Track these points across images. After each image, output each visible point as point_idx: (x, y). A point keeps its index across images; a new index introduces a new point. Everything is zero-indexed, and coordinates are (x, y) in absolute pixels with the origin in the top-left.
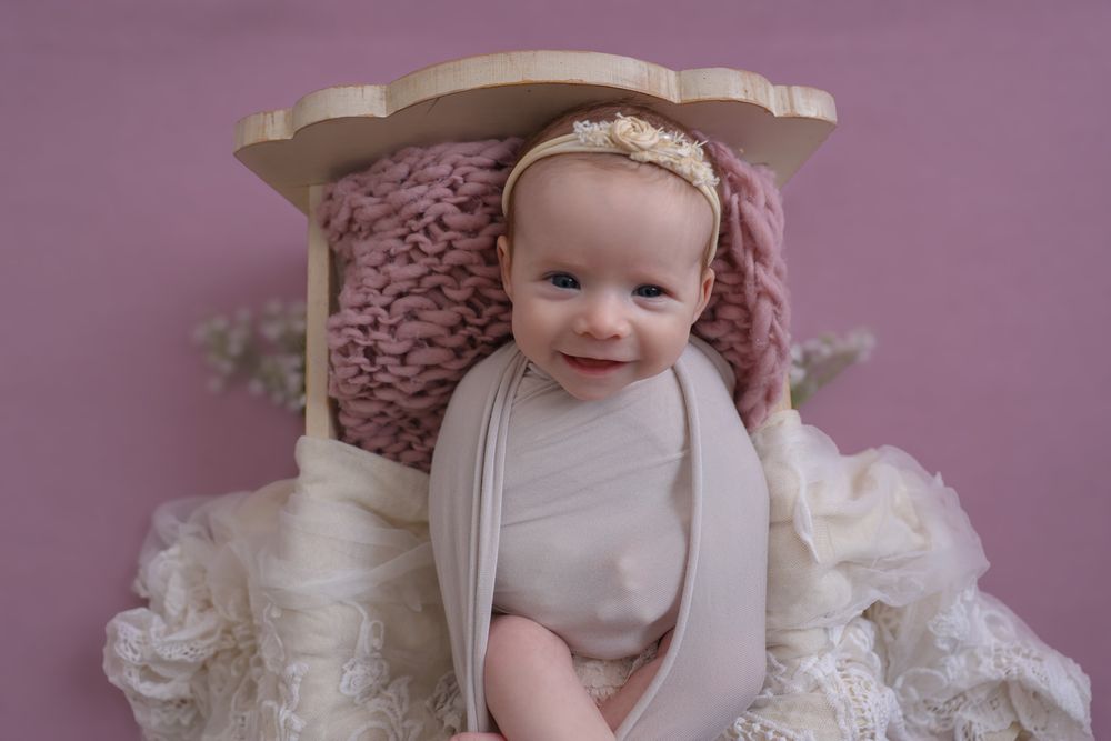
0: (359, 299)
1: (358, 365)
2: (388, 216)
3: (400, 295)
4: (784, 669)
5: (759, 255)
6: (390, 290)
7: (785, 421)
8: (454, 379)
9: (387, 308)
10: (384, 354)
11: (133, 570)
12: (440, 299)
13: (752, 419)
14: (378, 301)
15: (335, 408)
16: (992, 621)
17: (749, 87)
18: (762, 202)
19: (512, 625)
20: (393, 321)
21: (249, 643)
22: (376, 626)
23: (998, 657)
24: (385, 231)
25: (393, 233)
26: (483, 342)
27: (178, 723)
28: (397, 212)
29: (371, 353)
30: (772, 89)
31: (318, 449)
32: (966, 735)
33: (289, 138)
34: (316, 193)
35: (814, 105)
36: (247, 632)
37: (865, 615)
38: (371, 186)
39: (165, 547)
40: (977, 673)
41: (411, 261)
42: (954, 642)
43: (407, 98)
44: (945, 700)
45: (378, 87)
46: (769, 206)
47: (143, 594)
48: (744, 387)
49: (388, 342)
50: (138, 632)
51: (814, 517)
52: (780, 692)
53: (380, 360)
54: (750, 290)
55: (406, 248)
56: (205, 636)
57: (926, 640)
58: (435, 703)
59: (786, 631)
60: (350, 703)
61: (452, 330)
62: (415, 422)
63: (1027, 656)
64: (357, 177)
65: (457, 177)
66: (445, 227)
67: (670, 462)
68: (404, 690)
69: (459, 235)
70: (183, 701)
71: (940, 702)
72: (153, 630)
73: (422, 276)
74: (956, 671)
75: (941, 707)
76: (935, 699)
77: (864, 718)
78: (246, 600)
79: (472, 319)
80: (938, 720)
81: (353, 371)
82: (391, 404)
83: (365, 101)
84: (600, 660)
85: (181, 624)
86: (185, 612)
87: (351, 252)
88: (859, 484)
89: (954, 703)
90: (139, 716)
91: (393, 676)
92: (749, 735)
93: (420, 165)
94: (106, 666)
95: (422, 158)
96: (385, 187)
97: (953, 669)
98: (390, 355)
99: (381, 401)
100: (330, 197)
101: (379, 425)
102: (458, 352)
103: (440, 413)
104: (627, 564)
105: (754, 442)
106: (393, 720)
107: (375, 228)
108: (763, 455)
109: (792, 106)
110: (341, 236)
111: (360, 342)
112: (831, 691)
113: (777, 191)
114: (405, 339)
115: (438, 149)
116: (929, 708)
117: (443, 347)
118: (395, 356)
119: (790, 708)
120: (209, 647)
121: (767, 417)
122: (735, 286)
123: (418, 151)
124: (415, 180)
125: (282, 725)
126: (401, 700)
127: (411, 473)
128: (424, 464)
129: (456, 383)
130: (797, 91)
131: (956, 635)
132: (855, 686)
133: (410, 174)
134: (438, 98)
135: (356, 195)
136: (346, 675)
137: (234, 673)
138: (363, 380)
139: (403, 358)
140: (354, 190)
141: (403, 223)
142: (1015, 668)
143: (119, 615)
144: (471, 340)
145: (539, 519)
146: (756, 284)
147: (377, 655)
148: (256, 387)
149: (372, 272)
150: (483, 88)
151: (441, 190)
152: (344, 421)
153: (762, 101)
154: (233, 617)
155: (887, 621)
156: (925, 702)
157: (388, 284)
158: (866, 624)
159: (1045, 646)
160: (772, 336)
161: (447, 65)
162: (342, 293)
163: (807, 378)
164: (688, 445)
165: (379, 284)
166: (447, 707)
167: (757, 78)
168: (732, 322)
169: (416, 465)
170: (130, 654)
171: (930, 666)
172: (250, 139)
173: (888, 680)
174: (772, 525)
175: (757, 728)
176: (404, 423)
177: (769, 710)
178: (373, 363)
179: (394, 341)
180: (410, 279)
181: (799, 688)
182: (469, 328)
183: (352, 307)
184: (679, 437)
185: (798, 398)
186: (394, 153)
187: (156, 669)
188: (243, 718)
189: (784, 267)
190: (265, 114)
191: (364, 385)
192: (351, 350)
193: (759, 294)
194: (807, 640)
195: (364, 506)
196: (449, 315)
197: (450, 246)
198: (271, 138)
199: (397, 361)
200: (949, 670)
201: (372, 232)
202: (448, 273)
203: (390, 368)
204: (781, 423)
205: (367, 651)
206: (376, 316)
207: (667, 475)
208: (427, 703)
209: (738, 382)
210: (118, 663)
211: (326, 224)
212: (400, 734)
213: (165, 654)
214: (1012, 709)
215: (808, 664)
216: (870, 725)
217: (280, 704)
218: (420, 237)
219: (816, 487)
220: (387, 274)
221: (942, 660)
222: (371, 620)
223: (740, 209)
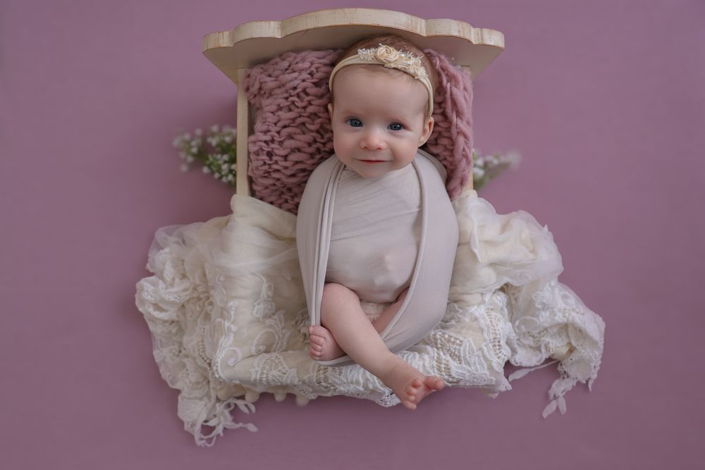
0: (264, 128)
1: (263, 160)
2: (279, 87)
3: (285, 127)
4: (461, 311)
5: (459, 114)
6: (279, 124)
7: (470, 196)
8: (311, 169)
9: (278, 133)
10: (276, 155)
11: (146, 259)
12: (304, 129)
13: (454, 193)
14: (274, 129)
15: (251, 181)
16: (564, 297)
17: (461, 30)
18: (462, 87)
19: (334, 288)
20: (280, 140)
21: (206, 295)
22: (270, 286)
23: (564, 313)
24: (278, 95)
25: (281, 96)
26: (325, 151)
27: (170, 332)
28: (284, 85)
29: (270, 154)
30: (473, 30)
31: (242, 201)
32: (546, 348)
33: (231, 46)
34: (241, 73)
35: (495, 39)
36: (204, 290)
37: (502, 289)
38: (270, 71)
39: (162, 249)
40: (554, 320)
41: (290, 110)
42: (544, 304)
43: (291, 30)
44: (538, 331)
45: (277, 22)
46: (465, 89)
47: (151, 271)
48: (451, 179)
49: (279, 149)
50: (152, 288)
51: (480, 241)
52: (459, 322)
53: (275, 158)
54: (454, 131)
55: (288, 103)
56: (184, 290)
57: (531, 303)
58: (297, 323)
59: (463, 294)
60: (258, 320)
61: (310, 145)
62: (290, 190)
63: (577, 313)
64: (263, 66)
65: (313, 69)
66: (307, 94)
67: (412, 213)
68: (282, 316)
69: (314, 98)
70: (173, 322)
71: (535, 332)
72: (160, 287)
73: (296, 118)
74: (544, 318)
75: (536, 335)
76: (533, 331)
77: (495, 333)
78: (205, 275)
79: (319, 140)
80: (534, 341)
81: (262, 163)
82: (279, 179)
83: (270, 30)
84: (375, 302)
85: (172, 285)
86: (173, 279)
87: (261, 104)
88: (504, 228)
89: (542, 334)
90: (151, 327)
91: (278, 309)
92: (443, 339)
93: (295, 62)
94: (137, 303)
95: (296, 58)
96: (277, 73)
97: (542, 317)
98: (279, 156)
99: (274, 178)
100: (249, 76)
101: (272, 190)
102: (312, 155)
103: (302, 185)
104: (388, 258)
105: (454, 206)
106: (277, 329)
107: (273, 93)
108: (457, 211)
109: (482, 39)
110: (255, 96)
111: (266, 149)
112: (482, 321)
113: (471, 82)
114: (287, 148)
115: (303, 54)
116: (530, 336)
117: (305, 153)
118: (282, 156)
119: (462, 328)
120: (186, 295)
121: (461, 193)
122: (447, 128)
123: (294, 55)
124: (292, 69)
125: (226, 329)
126: (281, 321)
127: (287, 214)
128: (294, 210)
129: (311, 171)
130: (486, 31)
131: (545, 301)
132: (493, 320)
133: (289, 66)
134: (307, 30)
135: (263, 76)
136: (256, 308)
137: (198, 309)
138: (266, 167)
139: (285, 158)
140: (261, 73)
141: (287, 91)
142: (571, 318)
143: (143, 279)
144: (318, 150)
145: (348, 238)
146: (457, 128)
147: (270, 299)
148: (206, 170)
149: (272, 115)
150: (330, 27)
151: (305, 75)
152: (255, 187)
153: (467, 37)
154: (198, 282)
155: (513, 294)
156: (529, 333)
157: (279, 121)
158: (502, 294)
159: (588, 309)
160: (464, 153)
161: (312, 13)
162: (256, 125)
163: (485, 175)
164: (421, 206)
165: (274, 121)
166: (302, 324)
167: (465, 24)
168: (445, 146)
169: (289, 210)
170: (150, 297)
171: (532, 316)
172: (211, 46)
173: (512, 320)
174: (459, 245)
175: (447, 336)
176: (284, 190)
177: (452, 329)
178: (271, 159)
179: (282, 149)
180: (290, 119)
181: (467, 320)
182: (318, 144)
183: (261, 132)
184: (417, 202)
185: (477, 185)
186: (281, 56)
187: (161, 305)
188: (204, 329)
189: (471, 120)
190: (219, 33)
191: (266, 170)
192: (260, 152)
193: (458, 133)
194: (473, 298)
195: (264, 229)
196: (308, 137)
197: (310, 103)
198: (223, 46)
199: (282, 159)
200: (540, 318)
201: (271, 95)
202: (309, 117)
203: (279, 162)
204: (467, 196)
205: (266, 297)
206: (273, 137)
207: (411, 219)
208: (293, 323)
209: (448, 175)
210: (143, 302)
211: (247, 89)
212: (281, 336)
213: (167, 297)
214: (568, 336)
215: (472, 309)
216: (498, 336)
217: (225, 320)
218: (295, 99)
219: (482, 227)
220: (278, 116)
221: (538, 312)
222: (267, 282)
223: (451, 91)
